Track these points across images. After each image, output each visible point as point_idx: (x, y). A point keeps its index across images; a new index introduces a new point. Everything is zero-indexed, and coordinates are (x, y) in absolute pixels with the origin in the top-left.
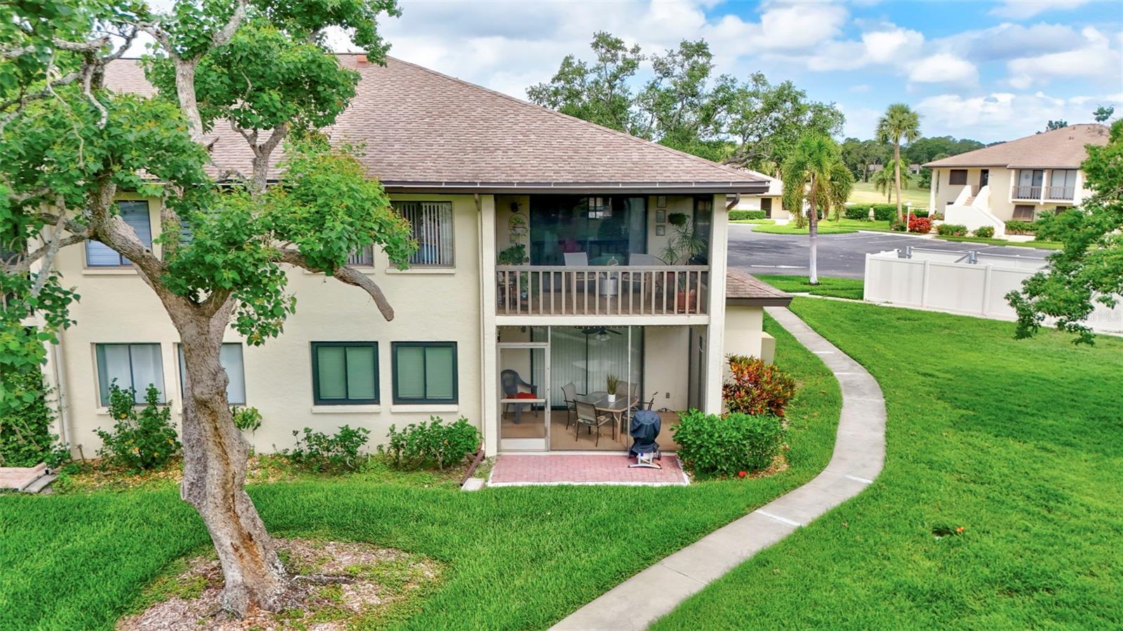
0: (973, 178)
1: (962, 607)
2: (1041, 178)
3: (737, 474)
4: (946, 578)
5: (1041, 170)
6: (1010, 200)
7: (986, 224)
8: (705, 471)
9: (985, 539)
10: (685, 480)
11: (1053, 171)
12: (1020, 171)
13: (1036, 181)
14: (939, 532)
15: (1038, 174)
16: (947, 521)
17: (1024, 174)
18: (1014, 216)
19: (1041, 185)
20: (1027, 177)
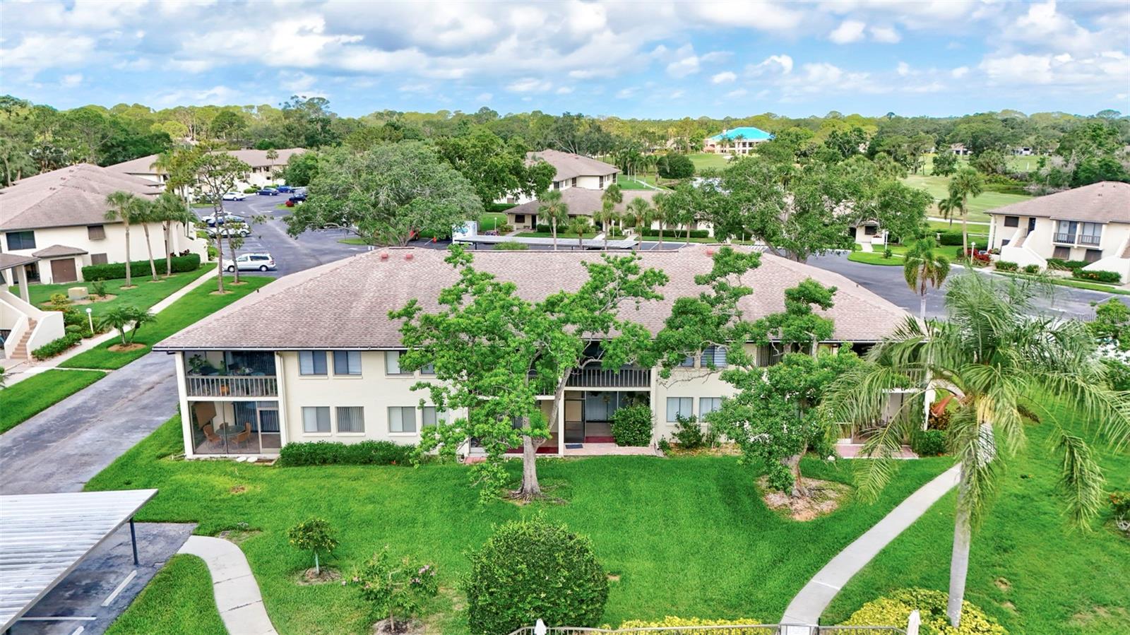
0: (1023, 224)
1: (1032, 500)
2: (1075, 227)
3: (937, 454)
4: (1027, 492)
5: (1077, 222)
6: (1052, 243)
7: (1033, 263)
8: (924, 454)
9: (1041, 480)
10: (916, 457)
11: (1084, 223)
12: (1059, 222)
13: (1072, 230)
14: (1023, 477)
15: (1073, 225)
16: (1026, 474)
17: (1062, 224)
18: (1054, 255)
19: (1075, 233)
20: (1065, 226)
